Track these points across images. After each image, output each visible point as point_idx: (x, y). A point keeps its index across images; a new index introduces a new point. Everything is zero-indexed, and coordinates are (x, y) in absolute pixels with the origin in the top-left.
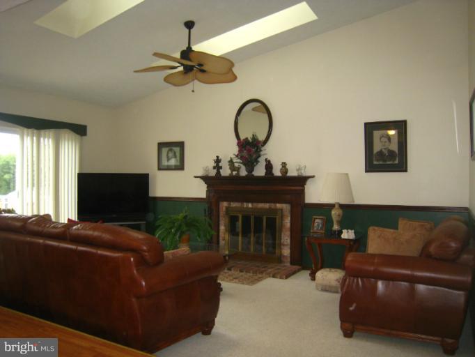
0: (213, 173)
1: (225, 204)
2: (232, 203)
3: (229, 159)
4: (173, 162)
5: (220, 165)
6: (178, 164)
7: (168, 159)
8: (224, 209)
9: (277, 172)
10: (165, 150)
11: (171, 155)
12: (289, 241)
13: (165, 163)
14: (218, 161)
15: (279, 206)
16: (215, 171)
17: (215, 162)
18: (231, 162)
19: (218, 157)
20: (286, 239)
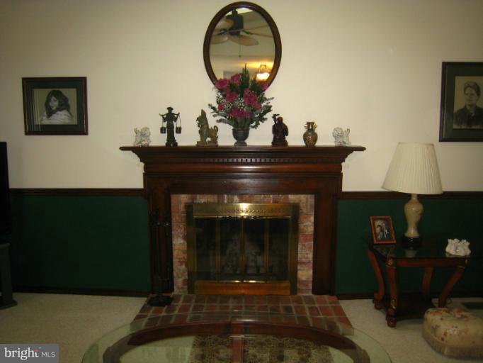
0: (159, 140)
1: (184, 198)
2: (198, 196)
3: (199, 114)
4: (61, 118)
5: (176, 125)
6: (75, 122)
7: (50, 113)
8: (182, 207)
9: (295, 139)
10: (40, 95)
11: (54, 103)
12: (311, 256)
13: (42, 119)
14: (170, 117)
15: (292, 198)
16: (165, 136)
17: (165, 120)
18: (202, 120)
19: (170, 109)
20: (305, 252)
